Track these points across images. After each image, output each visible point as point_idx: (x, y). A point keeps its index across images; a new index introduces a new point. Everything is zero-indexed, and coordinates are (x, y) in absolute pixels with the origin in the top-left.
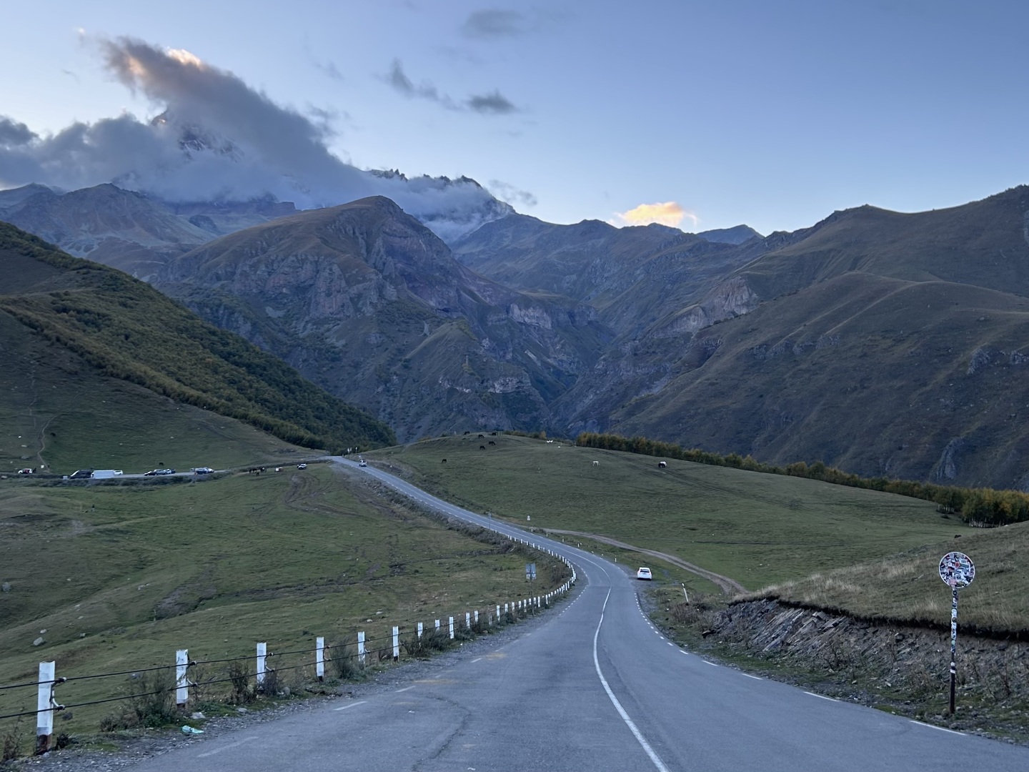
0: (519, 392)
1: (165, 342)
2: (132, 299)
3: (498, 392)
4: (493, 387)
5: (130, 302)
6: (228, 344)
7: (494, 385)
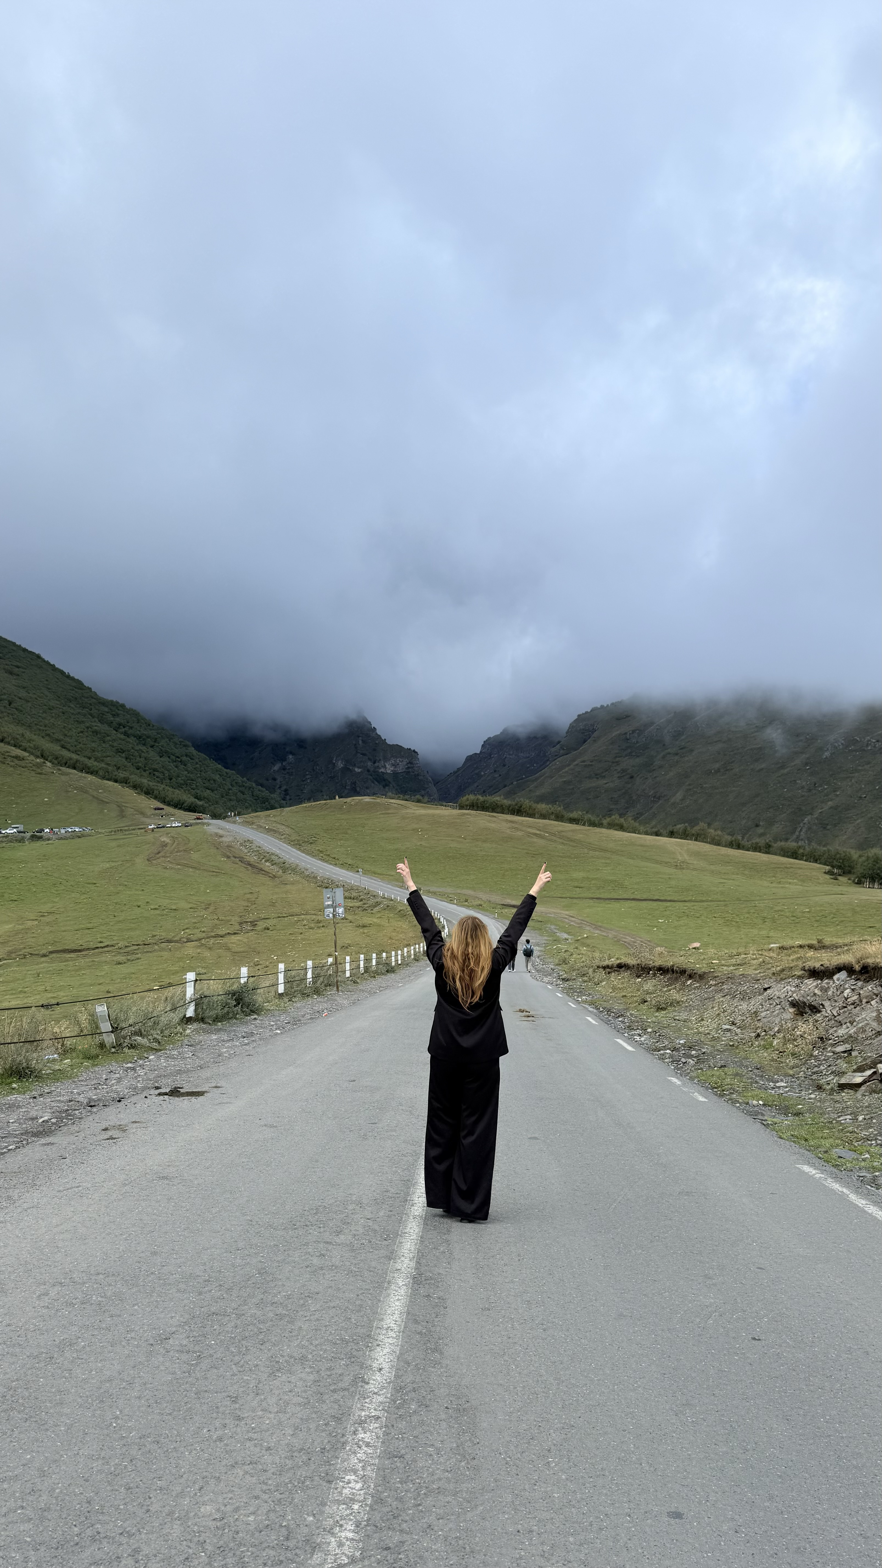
0: (409, 772)
1: (50, 709)
2: (18, 667)
3: (389, 772)
4: (385, 767)
5: (16, 670)
6: (118, 715)
7: (385, 766)
